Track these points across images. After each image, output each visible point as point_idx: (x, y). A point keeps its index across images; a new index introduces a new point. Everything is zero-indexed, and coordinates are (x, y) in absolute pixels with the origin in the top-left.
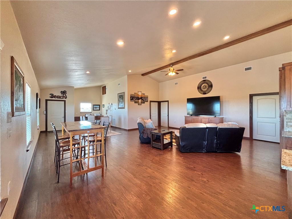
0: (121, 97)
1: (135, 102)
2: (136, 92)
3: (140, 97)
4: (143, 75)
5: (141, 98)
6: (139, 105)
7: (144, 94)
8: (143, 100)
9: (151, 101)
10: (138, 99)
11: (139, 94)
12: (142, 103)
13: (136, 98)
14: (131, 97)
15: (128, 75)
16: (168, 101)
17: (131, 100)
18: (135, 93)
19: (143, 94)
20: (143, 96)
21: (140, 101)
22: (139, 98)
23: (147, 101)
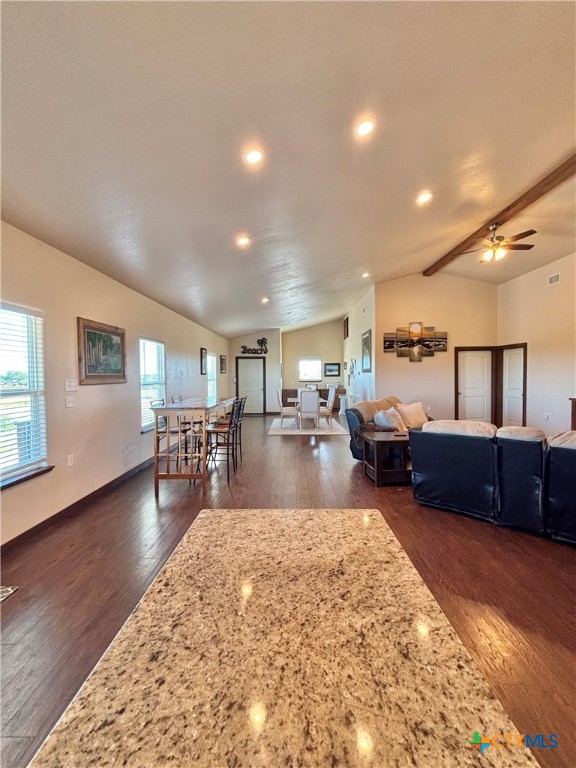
0: (367, 343)
1: (401, 355)
2: (404, 325)
3: (415, 339)
4: (427, 272)
5: (421, 341)
6: (411, 360)
7: (432, 328)
8: (428, 346)
9: (458, 350)
10: (412, 344)
11: (412, 330)
12: (422, 355)
13: (402, 342)
14: (385, 342)
15: (376, 284)
16: (524, 346)
17: (385, 348)
18: (398, 330)
19: (427, 328)
20: (427, 335)
21: (416, 350)
22: (412, 341)
23: (445, 350)
